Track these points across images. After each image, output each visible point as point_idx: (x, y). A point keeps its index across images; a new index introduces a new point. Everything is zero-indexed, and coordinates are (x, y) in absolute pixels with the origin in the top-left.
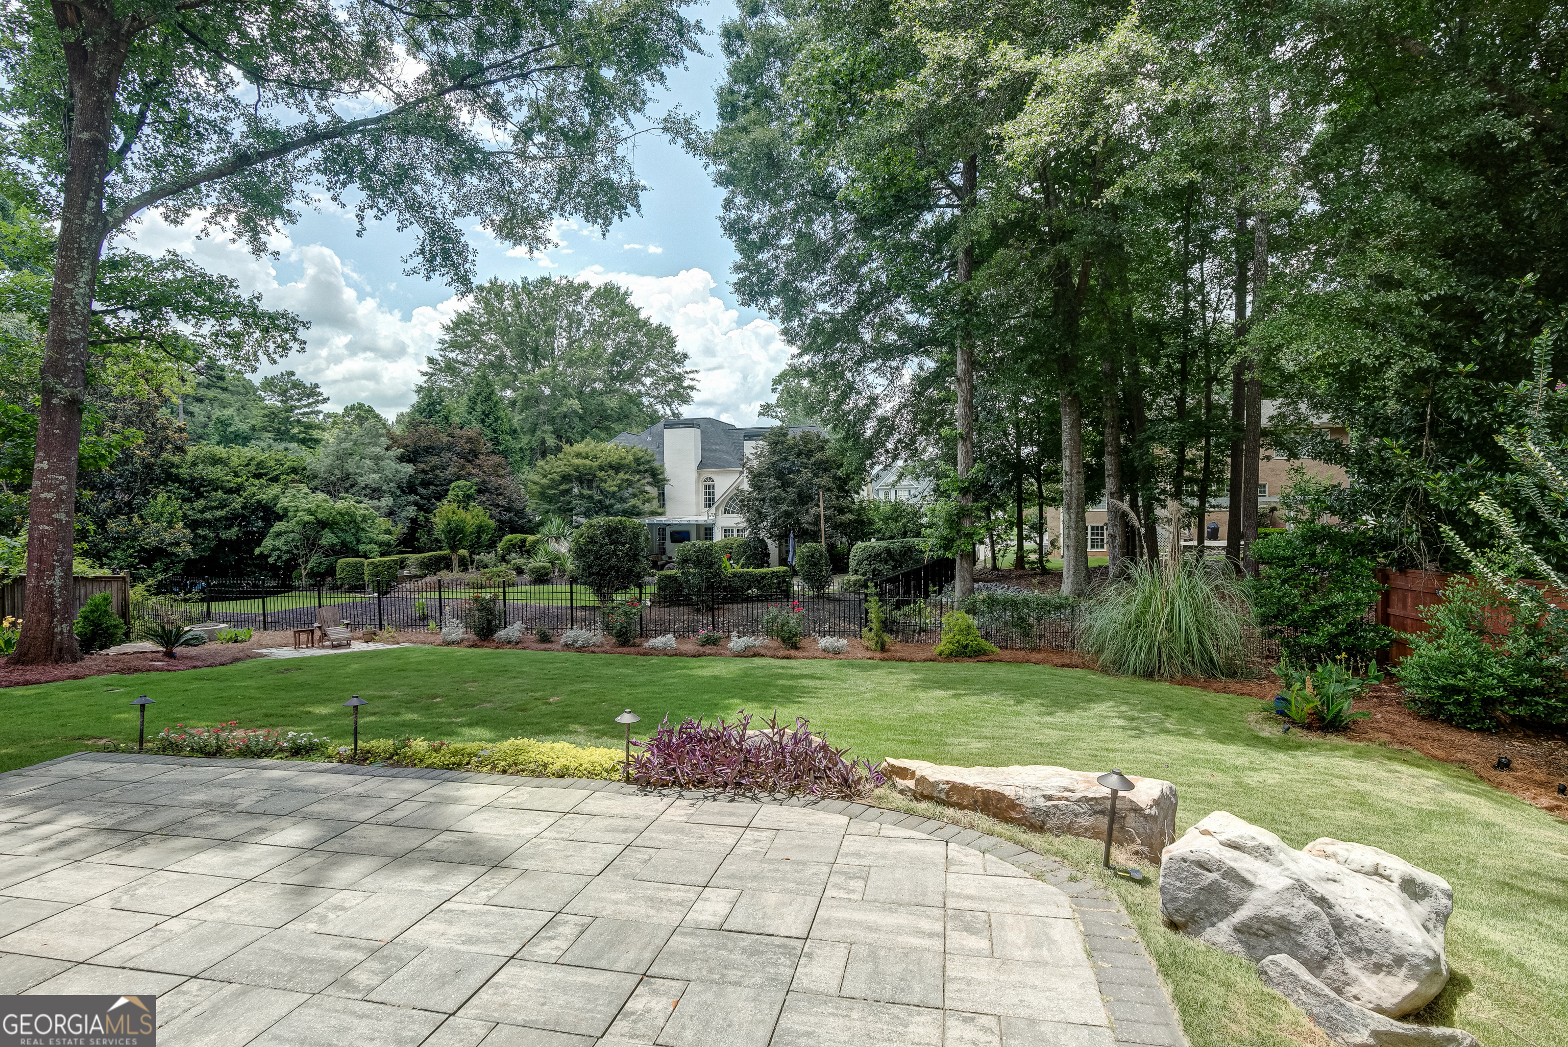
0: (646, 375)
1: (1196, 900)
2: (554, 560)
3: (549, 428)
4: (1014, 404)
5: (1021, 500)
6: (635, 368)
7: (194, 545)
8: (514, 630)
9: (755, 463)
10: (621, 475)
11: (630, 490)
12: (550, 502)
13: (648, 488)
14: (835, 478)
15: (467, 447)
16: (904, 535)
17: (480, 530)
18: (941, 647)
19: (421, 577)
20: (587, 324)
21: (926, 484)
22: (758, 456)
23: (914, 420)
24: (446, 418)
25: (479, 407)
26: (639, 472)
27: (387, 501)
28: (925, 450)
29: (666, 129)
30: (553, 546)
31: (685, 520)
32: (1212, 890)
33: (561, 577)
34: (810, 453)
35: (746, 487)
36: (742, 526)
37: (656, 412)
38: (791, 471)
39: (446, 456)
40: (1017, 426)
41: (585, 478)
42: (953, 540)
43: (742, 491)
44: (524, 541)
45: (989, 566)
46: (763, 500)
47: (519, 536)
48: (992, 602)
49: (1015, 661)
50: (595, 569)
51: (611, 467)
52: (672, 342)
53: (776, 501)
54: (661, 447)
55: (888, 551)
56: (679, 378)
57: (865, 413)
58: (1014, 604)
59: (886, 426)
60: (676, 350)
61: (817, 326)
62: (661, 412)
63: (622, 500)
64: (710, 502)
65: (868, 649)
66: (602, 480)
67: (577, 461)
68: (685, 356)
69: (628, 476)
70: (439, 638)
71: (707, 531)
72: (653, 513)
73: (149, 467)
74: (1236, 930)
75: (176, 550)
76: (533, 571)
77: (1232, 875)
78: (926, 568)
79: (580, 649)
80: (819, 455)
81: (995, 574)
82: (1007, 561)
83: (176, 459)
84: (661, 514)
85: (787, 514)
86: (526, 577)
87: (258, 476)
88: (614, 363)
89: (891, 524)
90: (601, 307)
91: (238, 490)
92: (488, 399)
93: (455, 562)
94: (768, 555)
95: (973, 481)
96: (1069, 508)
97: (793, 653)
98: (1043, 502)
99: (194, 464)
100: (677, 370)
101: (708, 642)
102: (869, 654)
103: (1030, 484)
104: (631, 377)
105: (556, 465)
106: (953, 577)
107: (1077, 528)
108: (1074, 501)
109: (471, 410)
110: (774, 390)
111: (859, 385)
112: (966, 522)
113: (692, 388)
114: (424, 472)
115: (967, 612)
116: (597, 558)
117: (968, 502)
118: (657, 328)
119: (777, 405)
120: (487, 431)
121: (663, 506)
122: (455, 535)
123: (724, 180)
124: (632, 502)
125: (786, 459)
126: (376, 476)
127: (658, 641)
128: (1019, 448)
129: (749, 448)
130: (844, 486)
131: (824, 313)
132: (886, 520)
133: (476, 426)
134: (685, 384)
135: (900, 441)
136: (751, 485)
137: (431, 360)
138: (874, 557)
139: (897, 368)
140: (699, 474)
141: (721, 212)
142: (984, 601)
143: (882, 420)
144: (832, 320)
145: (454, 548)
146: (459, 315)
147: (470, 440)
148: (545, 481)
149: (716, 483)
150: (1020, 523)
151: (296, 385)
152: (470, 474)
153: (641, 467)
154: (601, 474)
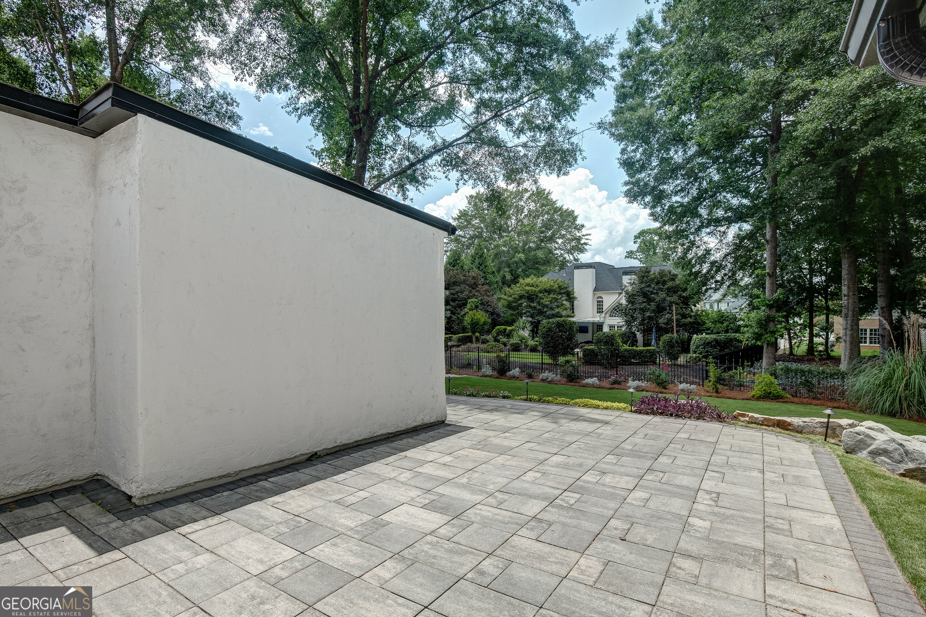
0: (559, 238)
1: (855, 444)
2: (522, 339)
3: (507, 269)
4: (808, 249)
5: (812, 311)
6: (553, 235)
8: (516, 372)
9: (630, 288)
10: (551, 296)
11: (556, 304)
12: (514, 310)
13: (564, 302)
14: (680, 297)
15: (473, 282)
16: (727, 331)
17: (485, 323)
18: (753, 393)
20: (526, 212)
21: (743, 302)
22: (631, 284)
23: (735, 263)
24: (462, 267)
25: (477, 261)
26: (561, 293)
28: (742, 279)
29: (600, 128)
30: (521, 332)
31: (586, 320)
32: (861, 441)
33: (525, 348)
34: (664, 283)
35: (624, 302)
36: (621, 324)
37: (565, 258)
38: (652, 293)
39: (463, 286)
40: (810, 263)
41: (531, 297)
42: (762, 335)
43: (621, 304)
44: (505, 330)
45: (787, 352)
46: (635, 309)
47: (503, 327)
48: (787, 370)
49: (802, 403)
50: (551, 344)
51: (546, 291)
52: (575, 218)
53: (643, 310)
54: (572, 279)
55: (716, 340)
56: (579, 239)
57: (702, 259)
58: (803, 372)
59: (717, 266)
60: (577, 223)
61: (672, 210)
62: (568, 258)
63: (552, 309)
64: (600, 310)
65: (707, 391)
66: (541, 298)
67: (528, 288)
68: (583, 226)
69: (555, 296)
70: (481, 374)
71: (599, 326)
72: (569, 316)
74: (869, 453)
76: (512, 345)
77: (868, 436)
78: (742, 351)
79: (550, 382)
80: (670, 284)
81: (791, 356)
82: (803, 349)
84: (573, 317)
85: (650, 318)
86: (509, 348)
88: (542, 232)
89: (718, 325)
90: (534, 201)
92: (481, 256)
93: (474, 339)
94: (637, 341)
95: (776, 301)
96: (846, 316)
97: (664, 390)
98: (828, 311)
100: (578, 234)
101: (615, 382)
102: (709, 394)
103: (819, 301)
104: (551, 239)
105: (516, 290)
106: (761, 358)
107: (852, 330)
108: (850, 313)
109: (473, 262)
110: (635, 242)
111: (698, 243)
112: (771, 325)
113: (586, 244)
114: (452, 294)
115: (771, 375)
116: (552, 339)
117: (773, 313)
118: (566, 211)
119: (637, 251)
120: (481, 273)
121: (573, 312)
122: (475, 326)
123: (620, 138)
124: (557, 310)
125: (649, 286)
127: (590, 381)
128: (811, 278)
129: (626, 280)
130: (686, 302)
131: (677, 202)
132: (715, 322)
133: (476, 271)
134: (582, 242)
135: (725, 275)
136: (627, 301)
138: (707, 344)
139: (724, 232)
140: (594, 295)
141: (619, 156)
142: (782, 370)
143: (713, 263)
144: (682, 205)
145: (474, 333)
146: (460, 212)
147: (474, 278)
148: (510, 299)
149: (604, 300)
150: (811, 326)
152: (474, 295)
153: (562, 291)
154: (541, 295)
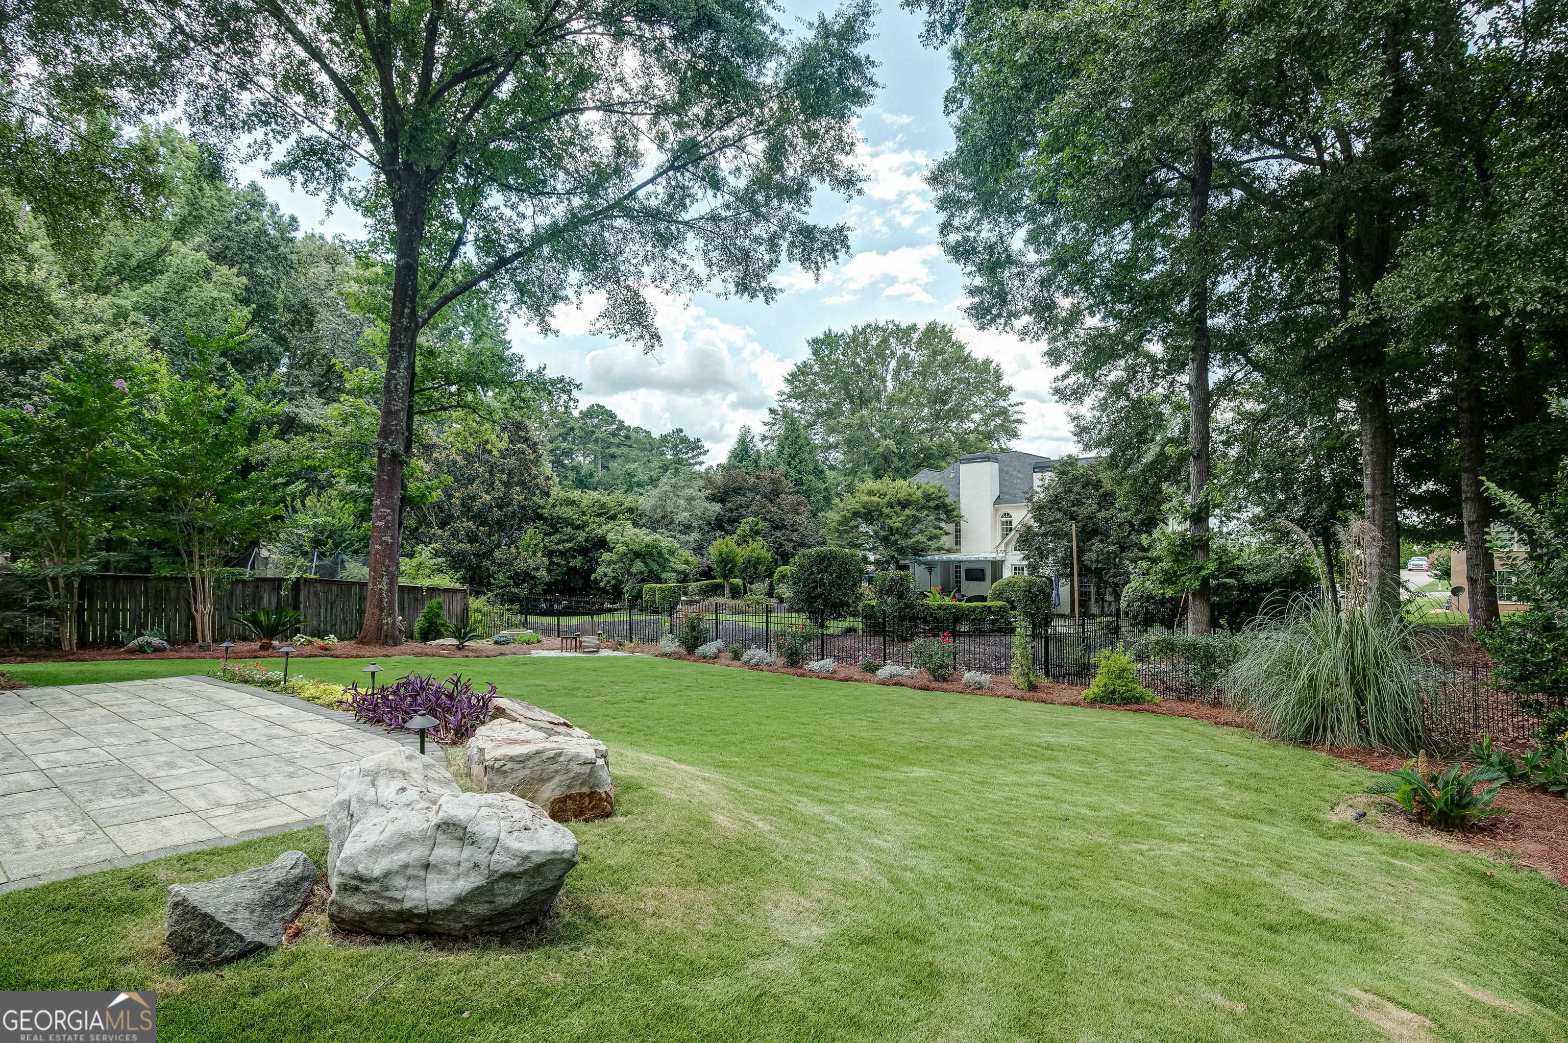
0: (973, 412)
6: (958, 405)
7: (550, 571)
8: (712, 647)
9: (1041, 496)
10: (907, 512)
11: (919, 526)
13: (943, 524)
15: (770, 488)
17: (757, 561)
18: (1088, 691)
19: (697, 602)
20: (916, 365)
22: (1045, 489)
24: (756, 462)
25: (786, 451)
26: (929, 508)
27: (694, 536)
31: (981, 556)
39: (750, 495)
41: (872, 514)
43: (1028, 527)
46: (1045, 535)
51: (899, 503)
52: (998, 376)
53: (1057, 536)
54: (956, 483)
56: (1005, 412)
60: (1002, 383)
65: (1015, 687)
66: (888, 516)
67: (866, 498)
68: (1011, 389)
69: (914, 512)
72: (949, 550)
73: (523, 508)
75: (538, 574)
83: (541, 502)
84: (958, 551)
86: (786, 605)
87: (600, 515)
91: (582, 527)
93: (727, 590)
99: (554, 506)
100: (1002, 403)
102: (1010, 692)
104: (956, 414)
109: (779, 453)
112: (1200, 555)
113: (1020, 421)
114: (731, 510)
118: (983, 363)
120: (793, 473)
121: (958, 543)
122: (725, 565)
124: (921, 538)
126: (686, 514)
129: (1038, 480)
133: (782, 468)
134: (1012, 417)
137: (772, 411)
138: (1147, 598)
140: (996, 510)
145: (725, 577)
146: (798, 365)
147: (774, 481)
149: (1011, 518)
151: (684, 440)
153: (931, 504)
154: (887, 511)
